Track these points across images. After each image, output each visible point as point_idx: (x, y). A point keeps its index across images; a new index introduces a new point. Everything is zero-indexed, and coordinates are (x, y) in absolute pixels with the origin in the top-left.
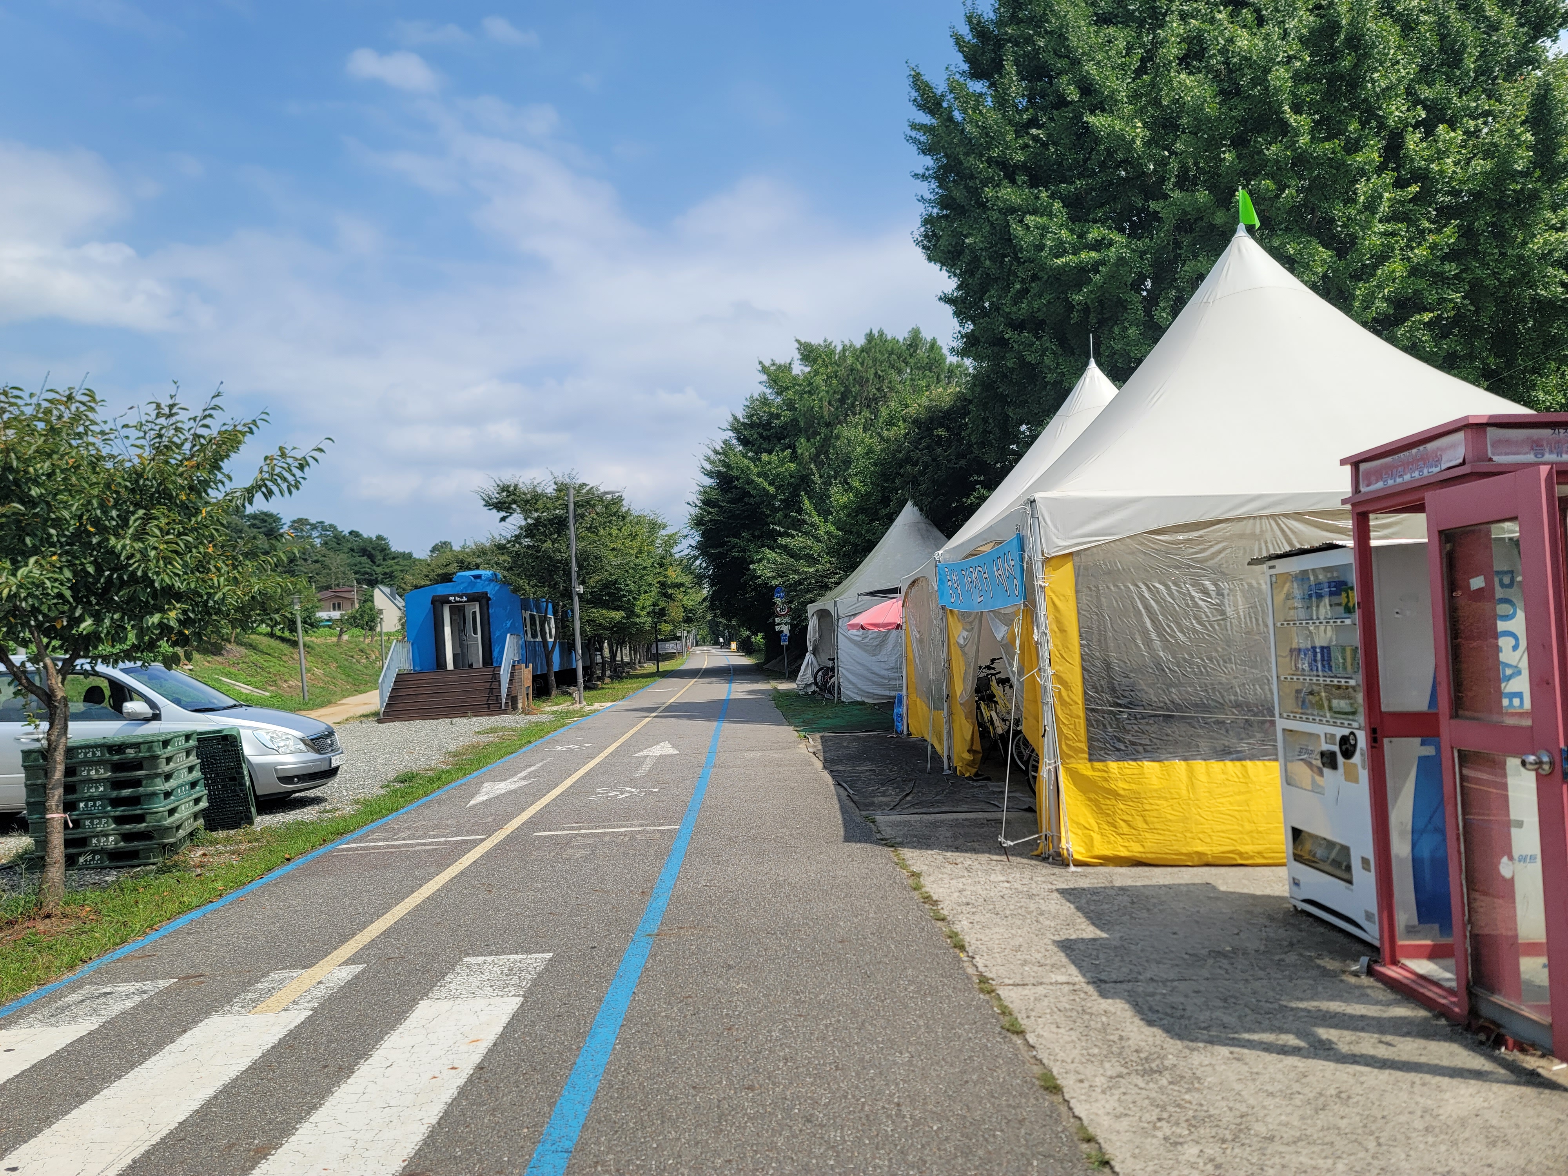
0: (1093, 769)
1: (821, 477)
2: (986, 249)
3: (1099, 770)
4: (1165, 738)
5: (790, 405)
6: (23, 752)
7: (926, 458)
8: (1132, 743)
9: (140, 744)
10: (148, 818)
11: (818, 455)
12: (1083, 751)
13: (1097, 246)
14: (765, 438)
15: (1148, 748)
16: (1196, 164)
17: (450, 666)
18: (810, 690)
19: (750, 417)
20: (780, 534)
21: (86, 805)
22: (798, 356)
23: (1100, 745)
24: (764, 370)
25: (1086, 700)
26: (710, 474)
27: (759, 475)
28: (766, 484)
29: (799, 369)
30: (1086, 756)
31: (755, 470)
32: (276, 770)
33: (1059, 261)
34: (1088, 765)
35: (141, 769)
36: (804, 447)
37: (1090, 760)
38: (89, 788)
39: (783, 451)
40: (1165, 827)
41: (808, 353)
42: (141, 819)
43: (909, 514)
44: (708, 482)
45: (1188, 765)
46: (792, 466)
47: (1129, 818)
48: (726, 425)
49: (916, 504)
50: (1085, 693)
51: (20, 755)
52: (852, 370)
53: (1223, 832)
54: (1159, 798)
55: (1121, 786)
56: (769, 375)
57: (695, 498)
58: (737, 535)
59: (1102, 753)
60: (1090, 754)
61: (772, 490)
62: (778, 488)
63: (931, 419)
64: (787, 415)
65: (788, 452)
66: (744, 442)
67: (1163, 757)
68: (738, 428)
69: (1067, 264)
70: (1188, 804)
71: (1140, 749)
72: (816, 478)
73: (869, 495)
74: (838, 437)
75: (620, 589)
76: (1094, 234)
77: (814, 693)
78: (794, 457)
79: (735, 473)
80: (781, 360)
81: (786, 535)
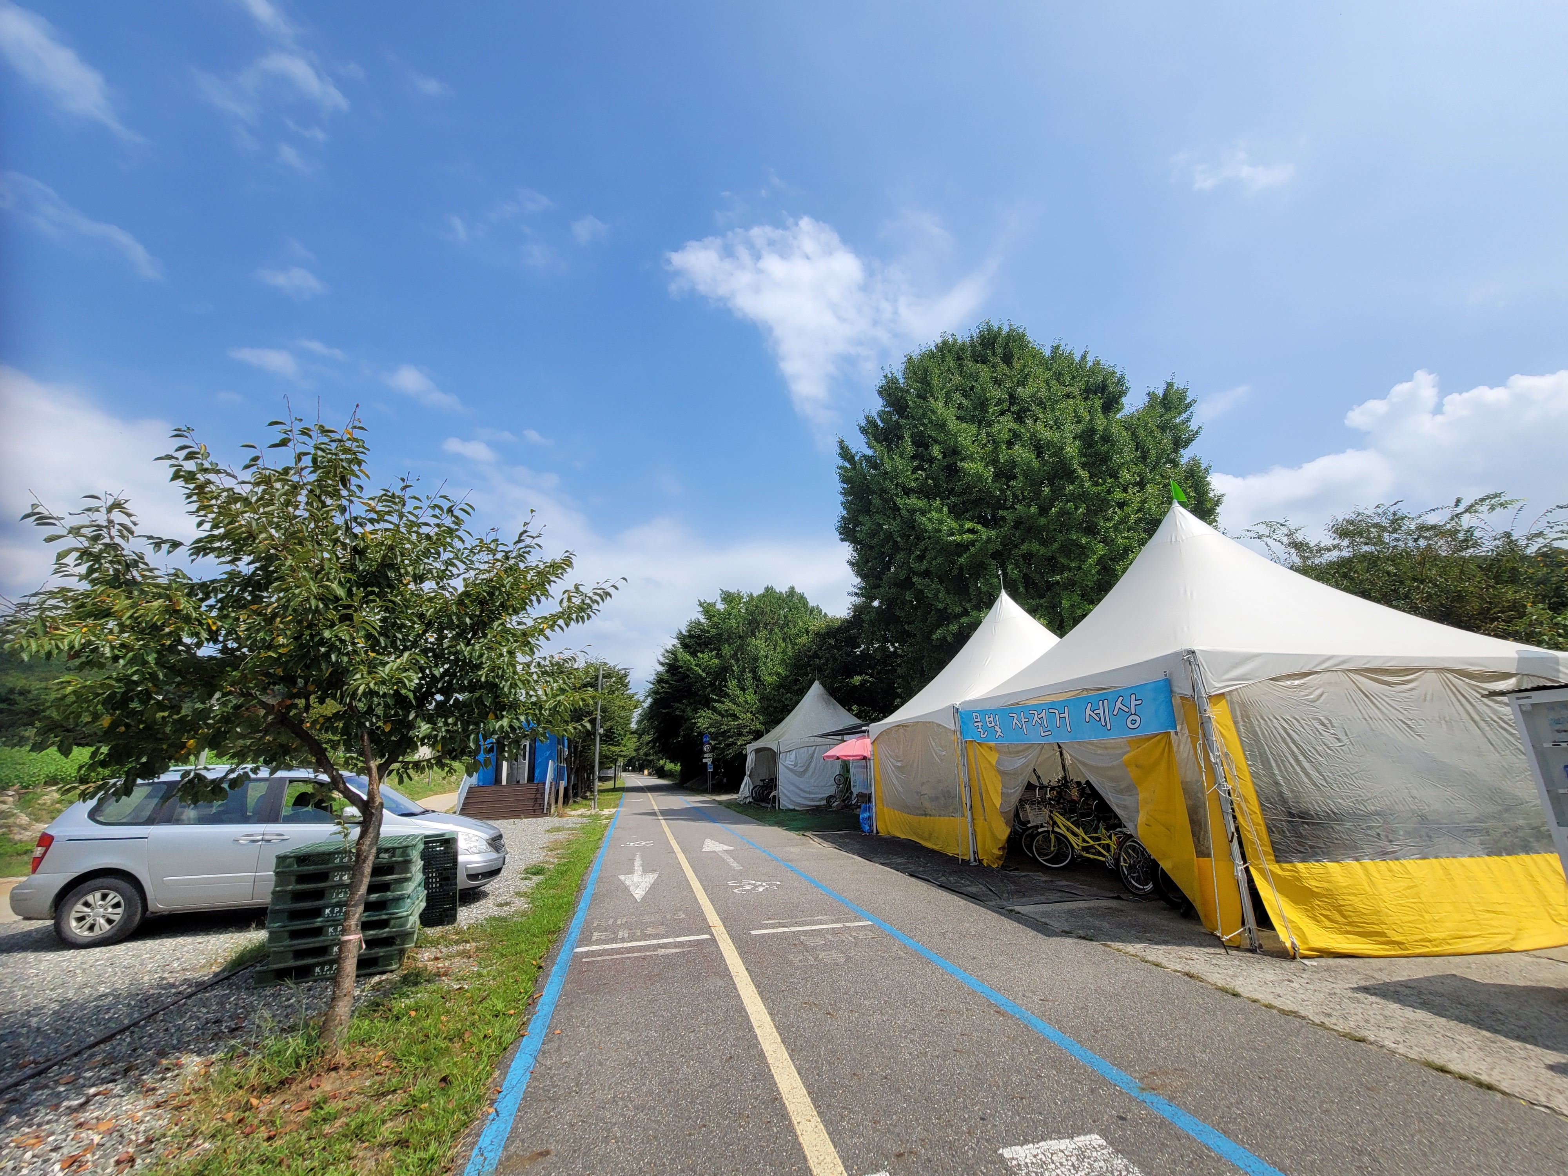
0: (1283, 869)
1: (738, 667)
2: (898, 531)
3: (1289, 871)
4: (1336, 841)
5: (715, 625)
6: (278, 857)
7: (827, 655)
8: (1311, 847)
9: (394, 849)
10: (392, 922)
11: (736, 654)
12: (1270, 854)
13: (972, 531)
14: (699, 645)
15: (1325, 850)
16: (1022, 493)
17: (504, 782)
18: (748, 801)
19: (689, 631)
20: (716, 701)
21: (332, 912)
22: (719, 600)
23: (1284, 848)
24: (701, 605)
25: (1263, 810)
26: (662, 664)
27: (696, 665)
28: (700, 671)
29: (721, 606)
30: (1273, 858)
31: (694, 663)
32: (467, 869)
33: (951, 538)
34: (1277, 866)
35: (392, 874)
36: (726, 650)
37: (1278, 862)
38: (337, 894)
39: (711, 651)
40: (1362, 920)
41: (728, 598)
42: (384, 924)
43: (816, 688)
44: (661, 669)
45: (1361, 864)
46: (717, 661)
47: (1328, 913)
48: (675, 636)
49: (822, 683)
50: (1262, 805)
51: (275, 860)
52: (757, 607)
53: (1410, 922)
54: (1350, 894)
55: (1313, 884)
56: (703, 607)
57: (652, 677)
58: (679, 702)
59: (1287, 855)
60: (1276, 856)
61: (704, 675)
62: (707, 674)
63: (828, 633)
64: (714, 631)
65: (714, 653)
66: (685, 646)
67: (1339, 858)
68: (681, 638)
69: (954, 541)
70: (1375, 899)
71: (1319, 851)
72: (735, 668)
73: (787, 677)
74: (748, 645)
75: (614, 733)
76: (968, 525)
77: (750, 803)
78: (718, 656)
79: (680, 663)
80: (710, 600)
81: (718, 701)
